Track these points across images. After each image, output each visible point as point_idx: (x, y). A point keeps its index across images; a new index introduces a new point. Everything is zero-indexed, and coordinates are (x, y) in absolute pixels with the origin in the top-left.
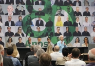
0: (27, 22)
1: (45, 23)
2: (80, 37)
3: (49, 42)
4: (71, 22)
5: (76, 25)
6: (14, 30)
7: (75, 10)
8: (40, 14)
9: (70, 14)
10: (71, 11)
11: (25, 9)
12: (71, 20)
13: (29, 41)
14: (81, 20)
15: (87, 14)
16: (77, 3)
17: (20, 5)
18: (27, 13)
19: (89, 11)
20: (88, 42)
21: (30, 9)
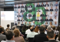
0: (25, 15)
1: (32, 15)
2: (48, 22)
5: (46, 16)
6: (20, 18)
7: (46, 9)
9: (43, 11)
10: (44, 9)
12: (44, 14)
13: (26, 23)
14: (48, 13)
16: (47, 5)
18: (25, 11)
19: (53, 8)
20: (52, 24)
21: (26, 10)
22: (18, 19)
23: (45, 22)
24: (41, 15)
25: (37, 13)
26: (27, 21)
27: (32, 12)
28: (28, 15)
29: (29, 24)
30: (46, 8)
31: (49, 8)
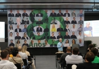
0: (30, 29)
1: (43, 30)
2: (69, 40)
3: (46, 43)
4: (62, 29)
6: (21, 35)
8: (40, 23)
11: (29, 19)
12: (62, 27)
14: (70, 27)
15: (74, 22)
17: (25, 17)
18: (30, 22)
19: (76, 20)
22: (16, 35)
23: (65, 40)
24: (58, 30)
25: (51, 26)
26: (34, 38)
27: (42, 24)
28: (35, 28)
29: (38, 43)
30: (65, 19)
31: (70, 19)
